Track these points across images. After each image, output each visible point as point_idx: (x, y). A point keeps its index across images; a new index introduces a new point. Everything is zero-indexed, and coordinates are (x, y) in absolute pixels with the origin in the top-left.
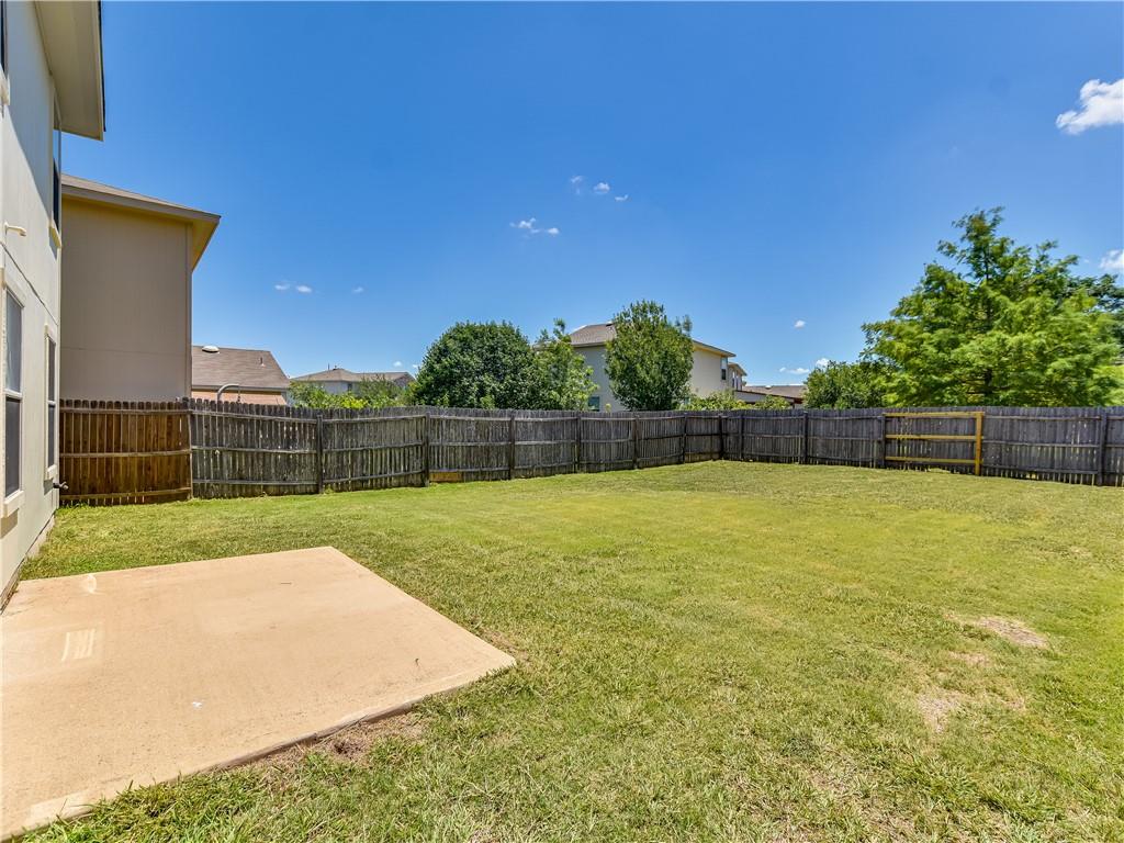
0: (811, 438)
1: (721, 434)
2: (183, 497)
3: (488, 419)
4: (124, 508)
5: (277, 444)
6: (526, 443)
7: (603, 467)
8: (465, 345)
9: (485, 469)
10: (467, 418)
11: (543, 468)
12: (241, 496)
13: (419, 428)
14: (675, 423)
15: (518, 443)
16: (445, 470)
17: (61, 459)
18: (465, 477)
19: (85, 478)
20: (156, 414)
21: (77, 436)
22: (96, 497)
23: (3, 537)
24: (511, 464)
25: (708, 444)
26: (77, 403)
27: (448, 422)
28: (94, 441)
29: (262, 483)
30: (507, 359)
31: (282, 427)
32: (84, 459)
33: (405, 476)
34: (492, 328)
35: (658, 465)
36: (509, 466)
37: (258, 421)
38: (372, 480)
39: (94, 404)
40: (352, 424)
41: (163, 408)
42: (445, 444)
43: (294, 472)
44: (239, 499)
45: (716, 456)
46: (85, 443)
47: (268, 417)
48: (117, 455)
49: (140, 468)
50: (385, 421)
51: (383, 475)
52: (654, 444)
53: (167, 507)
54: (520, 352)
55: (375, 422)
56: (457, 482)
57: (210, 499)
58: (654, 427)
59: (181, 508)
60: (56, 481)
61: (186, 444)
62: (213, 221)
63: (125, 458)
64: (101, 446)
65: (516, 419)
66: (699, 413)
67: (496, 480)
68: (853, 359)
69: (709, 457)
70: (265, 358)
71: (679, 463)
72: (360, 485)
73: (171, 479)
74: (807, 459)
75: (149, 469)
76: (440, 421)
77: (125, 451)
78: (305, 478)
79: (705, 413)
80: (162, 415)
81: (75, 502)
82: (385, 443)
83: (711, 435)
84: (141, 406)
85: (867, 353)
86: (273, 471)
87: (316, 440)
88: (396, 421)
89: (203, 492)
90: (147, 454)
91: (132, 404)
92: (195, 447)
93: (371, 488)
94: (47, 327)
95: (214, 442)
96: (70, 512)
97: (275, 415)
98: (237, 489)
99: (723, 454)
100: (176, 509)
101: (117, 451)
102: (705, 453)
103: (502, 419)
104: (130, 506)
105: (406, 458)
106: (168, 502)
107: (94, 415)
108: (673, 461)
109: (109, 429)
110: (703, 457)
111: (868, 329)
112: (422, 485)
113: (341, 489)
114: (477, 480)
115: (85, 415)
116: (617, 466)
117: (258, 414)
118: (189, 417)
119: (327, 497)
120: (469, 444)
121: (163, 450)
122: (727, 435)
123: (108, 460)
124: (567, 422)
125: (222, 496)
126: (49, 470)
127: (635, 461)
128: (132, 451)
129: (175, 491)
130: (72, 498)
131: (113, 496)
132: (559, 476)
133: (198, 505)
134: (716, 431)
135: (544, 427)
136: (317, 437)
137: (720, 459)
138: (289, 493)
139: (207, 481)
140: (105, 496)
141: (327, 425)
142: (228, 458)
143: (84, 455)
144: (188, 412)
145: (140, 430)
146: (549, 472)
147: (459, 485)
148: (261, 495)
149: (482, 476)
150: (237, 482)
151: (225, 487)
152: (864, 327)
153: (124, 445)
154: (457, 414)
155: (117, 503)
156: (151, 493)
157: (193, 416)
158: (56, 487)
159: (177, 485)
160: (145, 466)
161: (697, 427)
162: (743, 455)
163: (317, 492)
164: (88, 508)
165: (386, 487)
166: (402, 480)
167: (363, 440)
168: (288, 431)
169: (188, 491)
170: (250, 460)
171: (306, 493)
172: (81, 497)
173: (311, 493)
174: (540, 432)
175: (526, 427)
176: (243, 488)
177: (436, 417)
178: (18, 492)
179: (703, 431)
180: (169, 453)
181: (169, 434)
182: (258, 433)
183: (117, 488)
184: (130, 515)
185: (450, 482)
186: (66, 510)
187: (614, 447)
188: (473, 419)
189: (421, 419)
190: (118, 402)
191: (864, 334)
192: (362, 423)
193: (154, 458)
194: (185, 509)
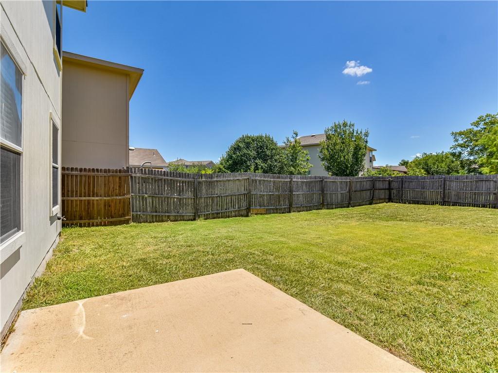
0: (447, 191)
1: (390, 189)
2: (127, 222)
3: (279, 180)
4: (97, 228)
5: (174, 192)
6: (298, 193)
7: (334, 206)
8: (248, 145)
9: (278, 207)
10: (269, 179)
11: (306, 207)
12: (156, 221)
13: (246, 185)
14: (368, 183)
15: (294, 193)
16: (258, 207)
17: (63, 201)
18: (268, 212)
19: (76, 211)
20: (113, 176)
21: (72, 187)
22: (82, 222)
23: (1, 278)
24: (291, 205)
25: (383, 194)
26: (72, 169)
27: (260, 181)
28: (81, 191)
29: (167, 214)
30: (268, 153)
31: (177, 184)
32: (76, 201)
33: (238, 211)
34: (261, 137)
35: (360, 205)
36: (290, 205)
37: (165, 180)
38: (222, 213)
39: (81, 170)
40: (212, 182)
41: (116, 172)
42: (258, 193)
43: (183, 208)
44: (155, 223)
45: (387, 201)
46: (77, 191)
47: (169, 178)
48: (93, 198)
49: (105, 206)
50: (229, 181)
51: (227, 210)
52: (358, 194)
53: (119, 228)
54: (274, 149)
55: (224, 181)
56: (264, 214)
57: (141, 223)
58: (358, 185)
59: (127, 229)
60: (59, 215)
61: (128, 193)
62: (140, 72)
63: (97, 200)
64: (85, 193)
65: (293, 180)
66: (379, 178)
67: (283, 213)
68: (447, 150)
69: (383, 201)
70: (155, 152)
71: (371, 204)
72: (216, 216)
73: (121, 212)
74: (444, 203)
75: (110, 206)
76: (256, 181)
77: (97, 196)
78: (189, 211)
79: (382, 177)
80: (116, 176)
81: (72, 224)
82: (228, 193)
83: (385, 189)
84: (105, 171)
85: (455, 147)
86: (172, 208)
87: (194, 191)
88: (234, 181)
89: (137, 220)
90: (108, 198)
91: (101, 170)
92: (133, 194)
93: (222, 218)
94: (51, 113)
95: (143, 191)
96: (69, 231)
97: (173, 176)
98: (154, 217)
99: (390, 200)
100: (124, 229)
101: (93, 196)
102: (381, 199)
103: (286, 180)
104: (100, 227)
105: (239, 201)
106: (120, 225)
107: (81, 176)
108: (368, 203)
109: (89, 184)
110: (381, 201)
111: (454, 134)
112: (247, 216)
113: (207, 218)
114: (274, 213)
115: (76, 176)
116: (341, 206)
117: (165, 176)
118: (130, 177)
119: (200, 223)
120: (270, 193)
121: (117, 196)
122: (392, 189)
123: (89, 201)
124: (317, 181)
125: (147, 222)
126: (54, 209)
127: (349, 203)
128: (100, 196)
129: (122, 219)
130: (70, 222)
131: (91, 221)
132: (314, 211)
133: (136, 227)
134: (387, 187)
135: (306, 185)
136: (194, 189)
137: (389, 202)
138: (181, 220)
139: (139, 213)
140: (87, 221)
141: (199, 183)
142: (149, 200)
143: (76, 198)
144: (130, 175)
145: (105, 185)
146: (309, 209)
147: (266, 216)
148: (167, 221)
149: (277, 211)
150: (155, 214)
151: (148, 217)
152: (453, 133)
153: (96, 193)
154: (265, 177)
155: (93, 225)
156: (111, 220)
157: (132, 177)
158: (59, 219)
159: (123, 215)
160: (107, 205)
161: (379, 185)
162: (402, 200)
163: (194, 219)
164: (78, 229)
165: (229, 217)
166: (237, 213)
167: (217, 191)
168: (180, 186)
169: (130, 219)
170: (161, 202)
171: (189, 220)
172: (75, 222)
173: (192, 220)
174: (304, 187)
175: (298, 184)
176: (158, 217)
177: (253, 178)
178: (20, 234)
179: (381, 187)
180: (120, 197)
181: (120, 187)
182: (165, 187)
183: (93, 217)
184: (101, 233)
185: (261, 214)
186: (67, 229)
187: (339, 196)
188: (272, 180)
189: (246, 179)
190: (93, 169)
191: (452, 137)
192: (217, 181)
193: (112, 200)
194: (128, 229)
